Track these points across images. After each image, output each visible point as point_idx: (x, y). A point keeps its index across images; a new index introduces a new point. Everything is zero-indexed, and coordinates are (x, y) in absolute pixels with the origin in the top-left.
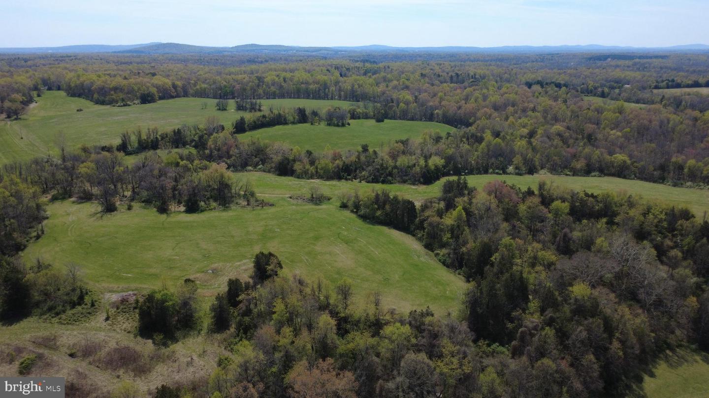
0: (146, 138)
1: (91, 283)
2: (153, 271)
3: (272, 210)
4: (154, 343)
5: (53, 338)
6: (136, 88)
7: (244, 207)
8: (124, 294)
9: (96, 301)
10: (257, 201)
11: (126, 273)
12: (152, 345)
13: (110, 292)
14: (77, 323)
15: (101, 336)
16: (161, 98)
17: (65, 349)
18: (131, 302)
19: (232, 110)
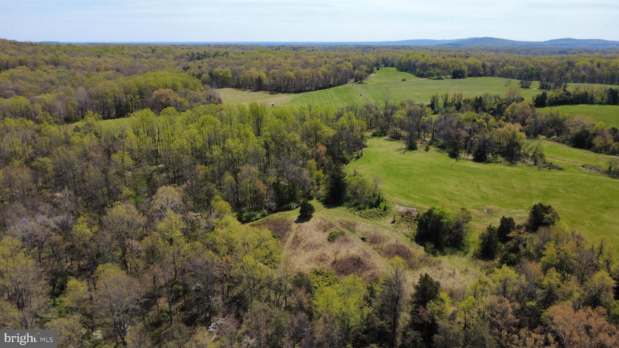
0: (451, 102)
1: (387, 195)
2: (436, 198)
3: (560, 173)
4: (425, 250)
5: (353, 223)
6: (450, 65)
7: (530, 166)
8: (410, 209)
9: (388, 208)
10: (545, 163)
11: (415, 195)
12: (424, 251)
13: (400, 204)
14: (372, 219)
15: (386, 233)
16: (470, 76)
17: (359, 234)
18: (414, 216)
19: (535, 89)
